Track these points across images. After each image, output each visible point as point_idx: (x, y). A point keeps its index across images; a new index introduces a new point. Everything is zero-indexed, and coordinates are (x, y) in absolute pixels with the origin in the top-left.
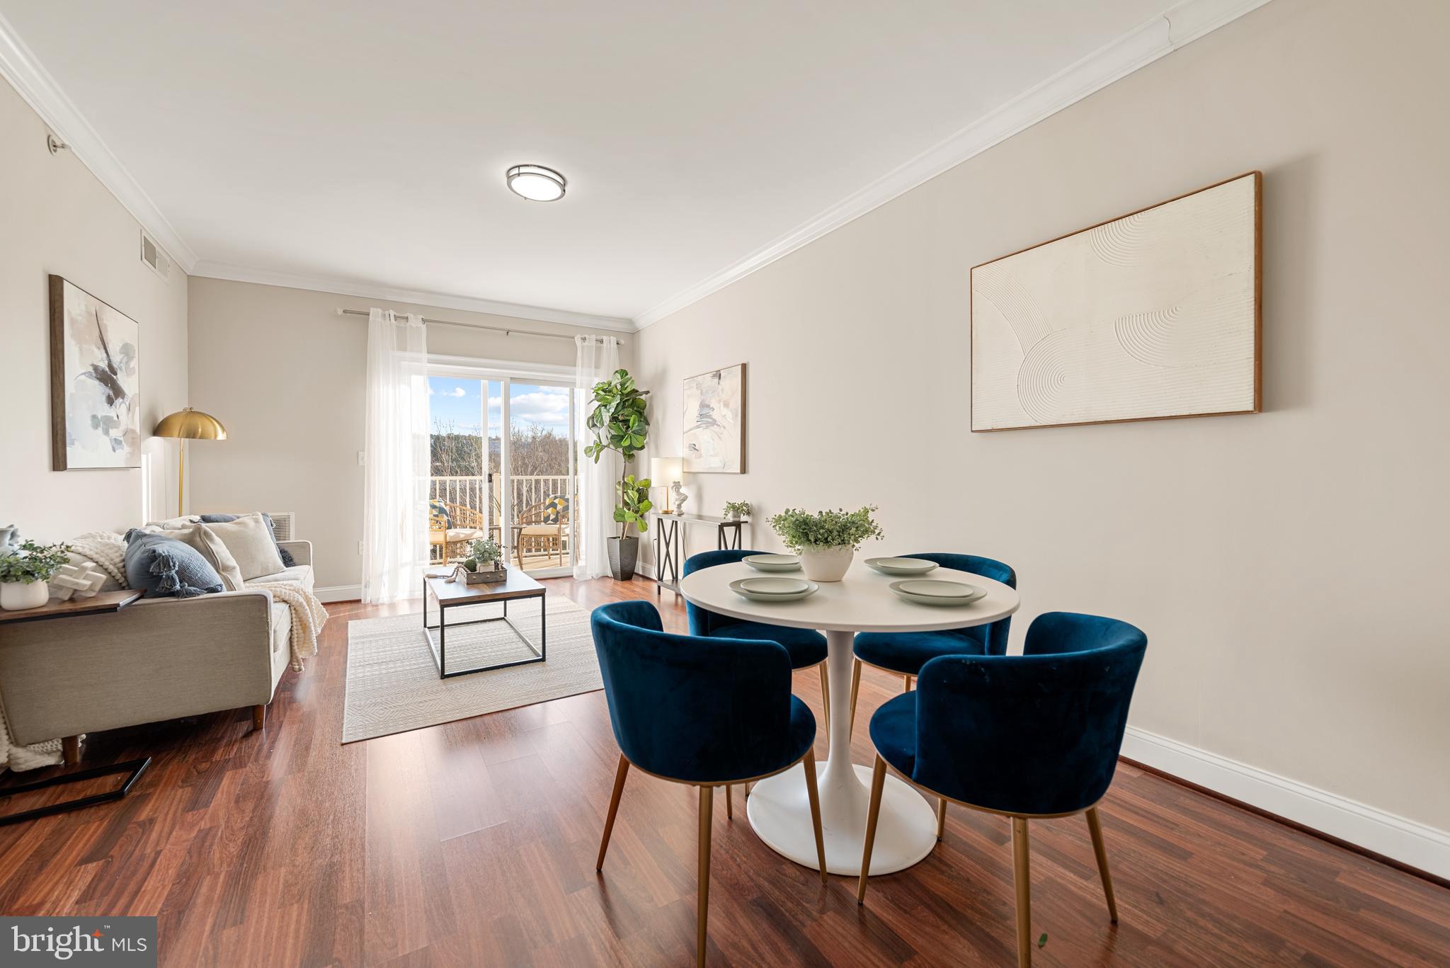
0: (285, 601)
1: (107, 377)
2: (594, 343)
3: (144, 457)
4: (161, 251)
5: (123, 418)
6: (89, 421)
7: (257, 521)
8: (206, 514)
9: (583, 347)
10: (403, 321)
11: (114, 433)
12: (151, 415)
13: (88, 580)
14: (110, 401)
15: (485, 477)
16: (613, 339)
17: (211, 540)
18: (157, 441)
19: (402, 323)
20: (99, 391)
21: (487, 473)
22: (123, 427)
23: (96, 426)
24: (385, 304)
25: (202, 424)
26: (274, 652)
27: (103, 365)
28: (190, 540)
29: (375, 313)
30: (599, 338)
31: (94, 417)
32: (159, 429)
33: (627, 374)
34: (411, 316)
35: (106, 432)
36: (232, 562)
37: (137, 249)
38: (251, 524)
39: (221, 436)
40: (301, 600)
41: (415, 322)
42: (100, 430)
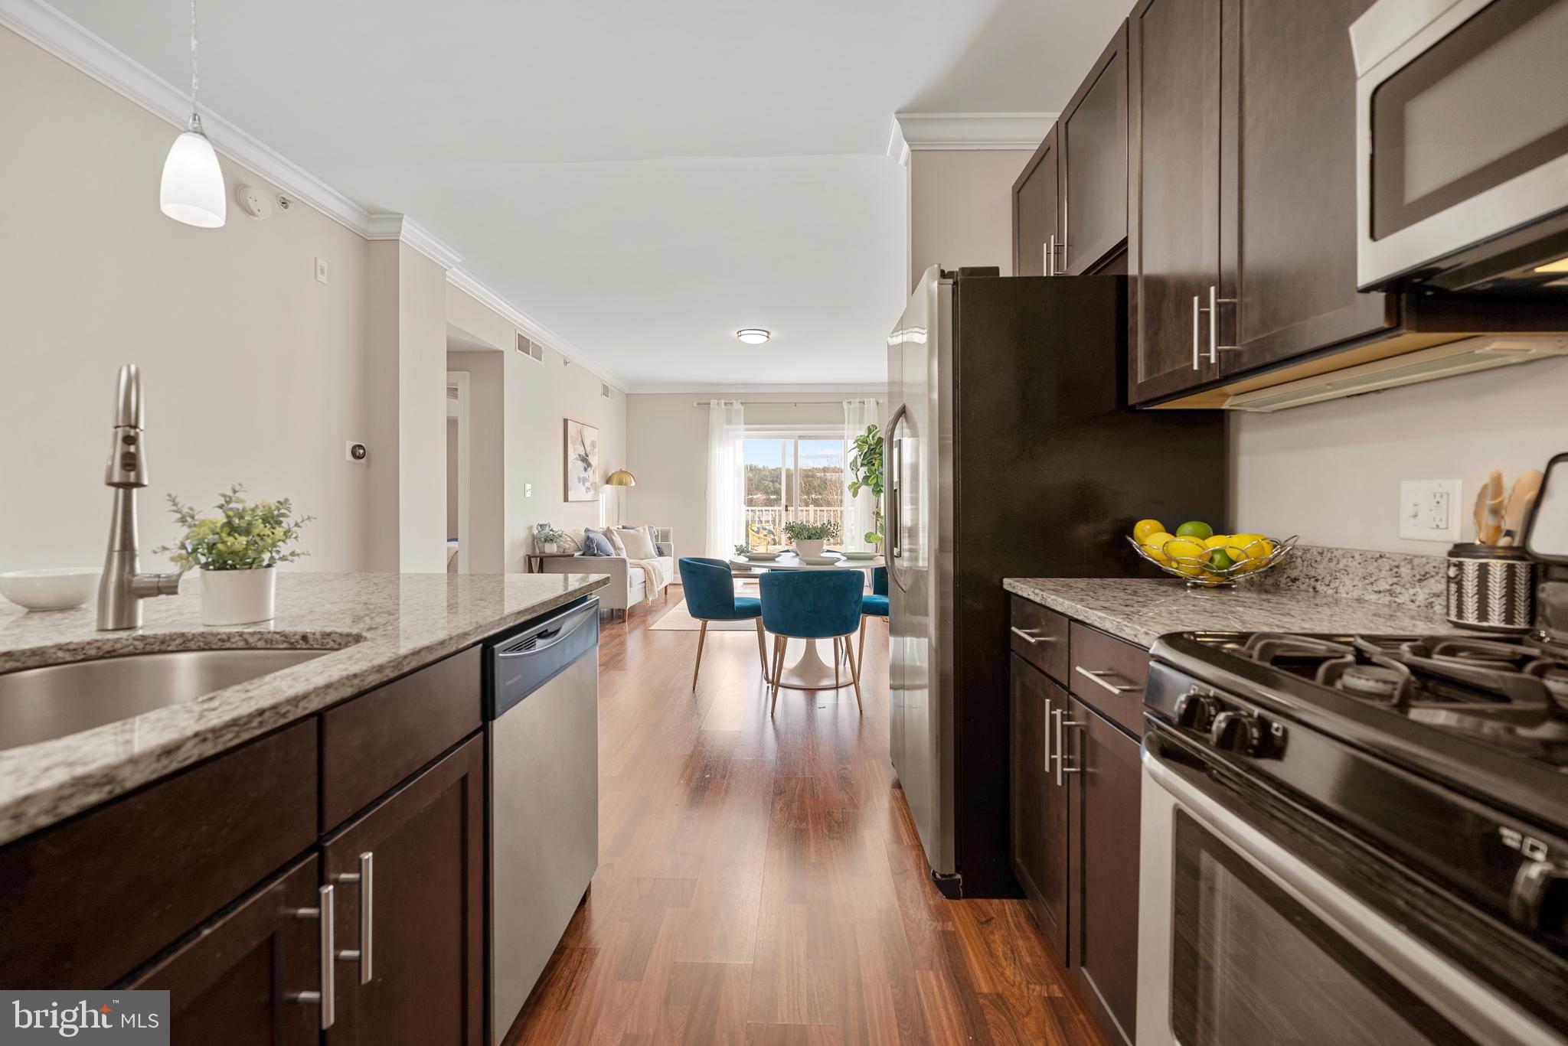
0: (643, 568)
1: (584, 459)
2: (857, 405)
3: (601, 495)
4: (612, 388)
5: (591, 476)
6: (577, 480)
7: (645, 530)
8: (624, 525)
9: (849, 409)
10: (729, 405)
11: (587, 484)
12: (606, 472)
13: (568, 546)
14: (586, 470)
15: (782, 508)
16: (873, 400)
17: (613, 535)
18: (608, 486)
19: (729, 407)
20: (581, 465)
21: (785, 504)
22: (591, 481)
23: (579, 482)
24: (719, 396)
25: (626, 478)
26: (630, 587)
27: (583, 453)
28: (605, 534)
29: (713, 402)
30: (862, 400)
31: (579, 478)
32: (608, 481)
33: (876, 428)
34: (734, 401)
35: (584, 484)
36: (622, 546)
37: (600, 390)
38: (642, 531)
39: (633, 484)
40: (650, 568)
41: (737, 405)
42: (581, 483)
